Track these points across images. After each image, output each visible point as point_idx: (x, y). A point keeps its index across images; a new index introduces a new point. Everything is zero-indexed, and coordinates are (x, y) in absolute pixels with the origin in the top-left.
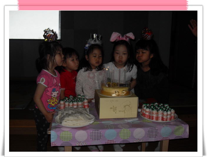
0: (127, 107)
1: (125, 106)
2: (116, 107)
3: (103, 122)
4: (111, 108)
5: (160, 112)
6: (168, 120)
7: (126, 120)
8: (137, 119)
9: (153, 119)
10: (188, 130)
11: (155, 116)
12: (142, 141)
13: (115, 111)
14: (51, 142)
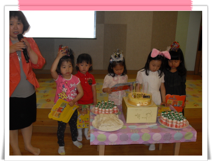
0: (148, 114)
1: (147, 114)
2: (140, 115)
3: (129, 127)
4: (136, 115)
5: (175, 121)
6: (181, 127)
7: (147, 125)
8: (156, 124)
9: (168, 126)
10: (196, 136)
11: (170, 123)
12: (159, 143)
13: (139, 118)
14: (91, 142)
